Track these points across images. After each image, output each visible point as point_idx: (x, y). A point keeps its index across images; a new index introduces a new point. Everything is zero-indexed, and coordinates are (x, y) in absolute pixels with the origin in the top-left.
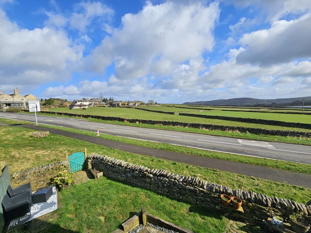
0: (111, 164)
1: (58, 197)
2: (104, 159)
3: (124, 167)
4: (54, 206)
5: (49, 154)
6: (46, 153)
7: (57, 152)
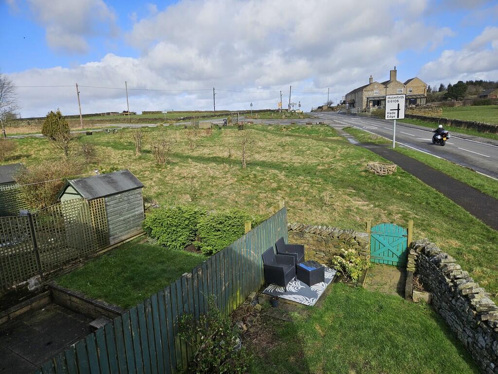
0: (451, 284)
1: (327, 290)
2: (442, 264)
3: (475, 309)
4: (313, 300)
5: (368, 211)
6: (365, 208)
7: (383, 212)
